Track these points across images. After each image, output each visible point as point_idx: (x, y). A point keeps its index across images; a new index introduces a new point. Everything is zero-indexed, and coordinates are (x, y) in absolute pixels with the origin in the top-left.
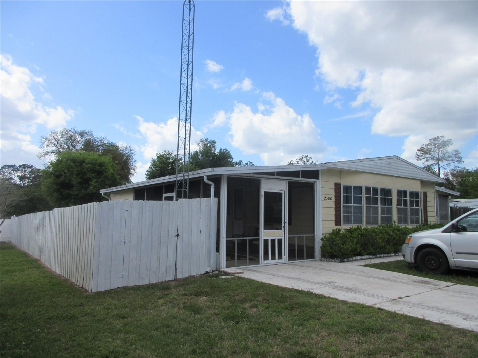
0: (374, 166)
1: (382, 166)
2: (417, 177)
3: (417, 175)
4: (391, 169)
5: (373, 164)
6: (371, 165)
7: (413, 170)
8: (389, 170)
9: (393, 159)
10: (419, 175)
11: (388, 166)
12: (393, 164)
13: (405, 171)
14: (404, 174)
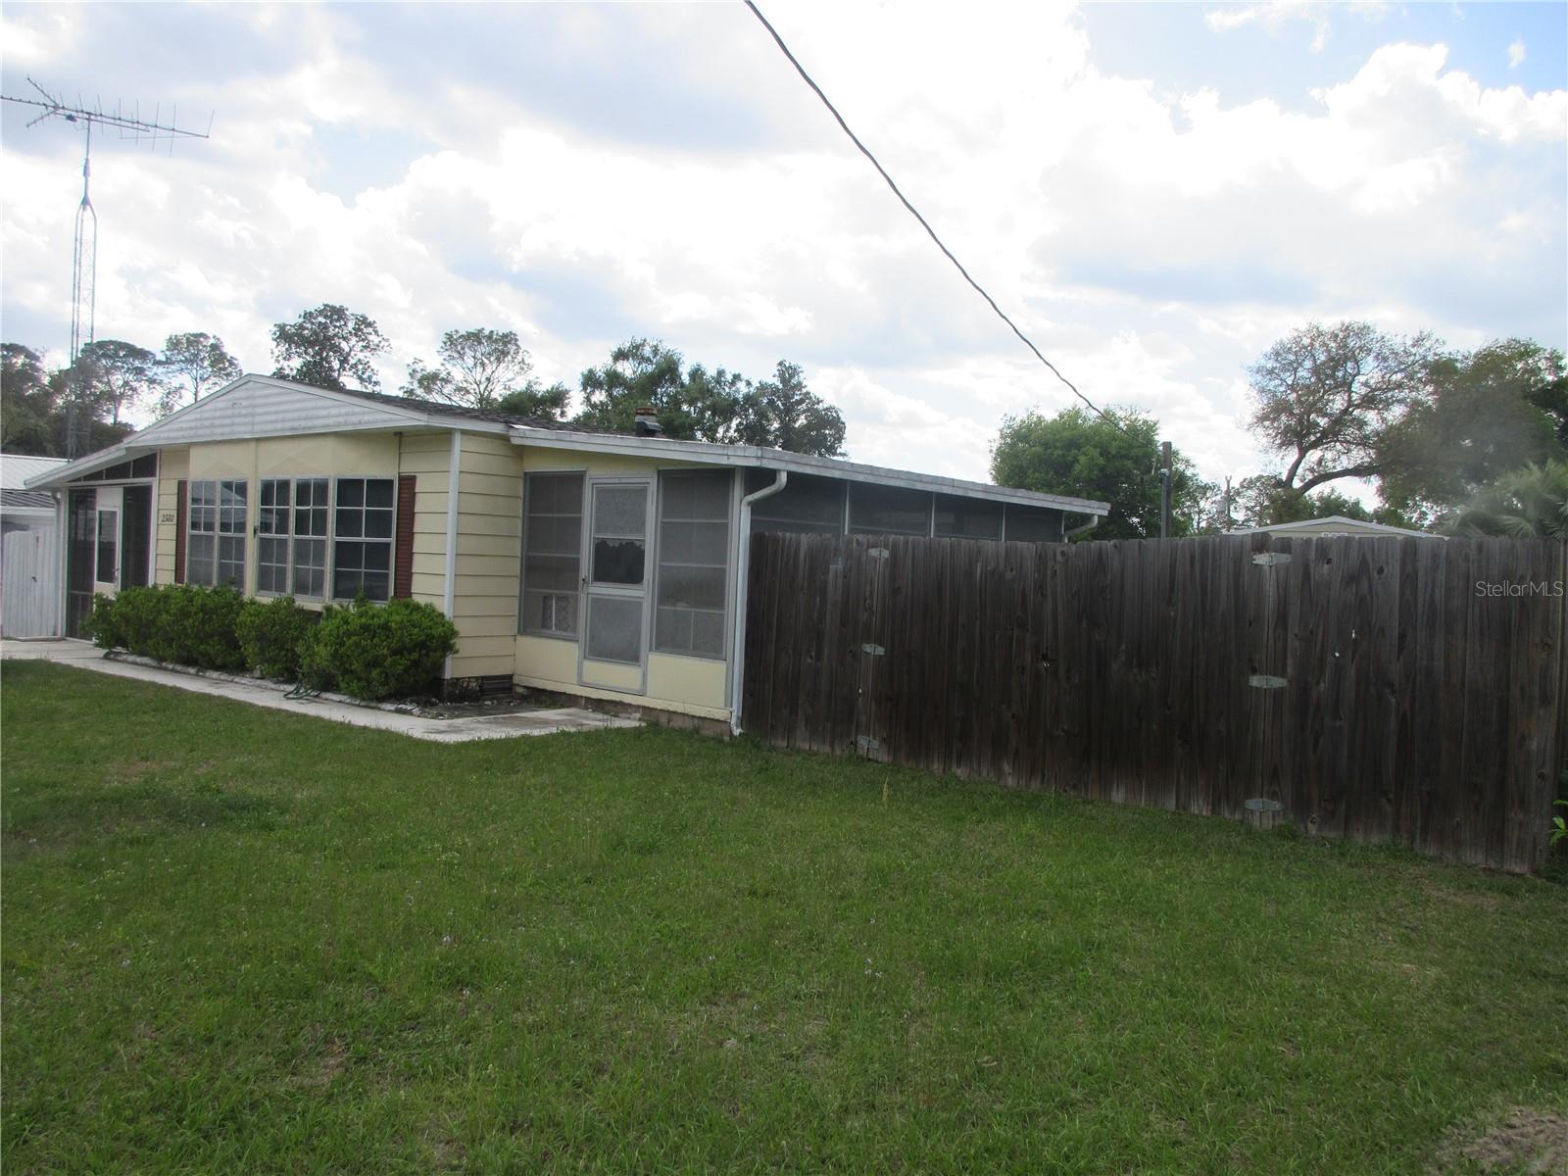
0: (199, 424)
1: (214, 418)
2: (310, 428)
3: (312, 418)
4: (237, 420)
5: (198, 416)
6: (193, 421)
7: (298, 406)
8: (233, 424)
9: (244, 387)
10: (318, 417)
11: (229, 412)
12: (244, 403)
13: (274, 417)
14: (270, 427)
